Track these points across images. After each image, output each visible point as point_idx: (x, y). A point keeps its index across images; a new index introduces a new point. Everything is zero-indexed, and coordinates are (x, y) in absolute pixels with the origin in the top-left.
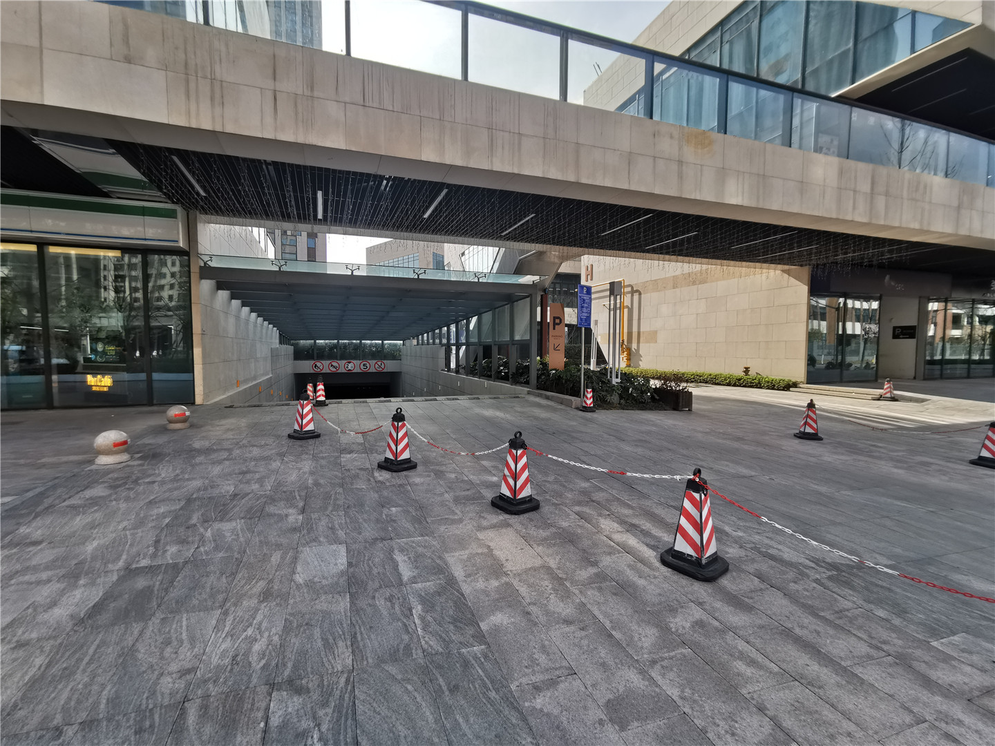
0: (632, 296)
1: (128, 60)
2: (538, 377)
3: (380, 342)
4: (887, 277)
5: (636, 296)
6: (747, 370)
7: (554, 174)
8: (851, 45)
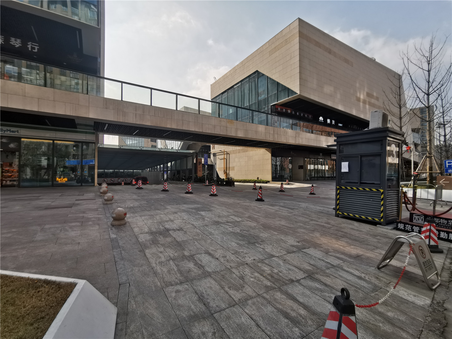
0: (227, 155)
1: (106, 108)
2: (195, 179)
3: (132, 171)
4: (292, 152)
5: (228, 155)
6: (258, 178)
7: (197, 130)
8: (277, 92)
